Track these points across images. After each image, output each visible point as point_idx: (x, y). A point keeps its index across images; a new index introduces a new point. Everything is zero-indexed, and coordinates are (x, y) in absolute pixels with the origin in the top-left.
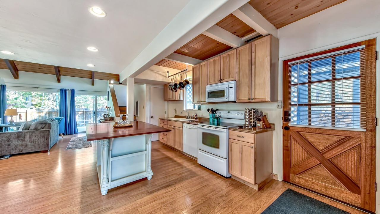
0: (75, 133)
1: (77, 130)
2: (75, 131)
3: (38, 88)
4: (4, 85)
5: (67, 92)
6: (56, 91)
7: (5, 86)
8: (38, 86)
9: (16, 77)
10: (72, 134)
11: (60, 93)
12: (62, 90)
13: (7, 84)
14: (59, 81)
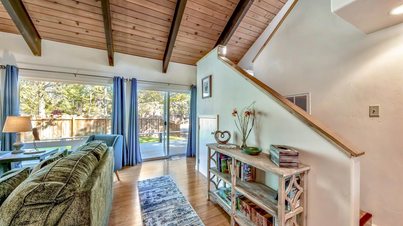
0: (137, 162)
1: (139, 158)
2: (137, 159)
3: (75, 74)
4: (12, 67)
5: (125, 84)
6: (107, 81)
7: (14, 69)
8: (75, 72)
9: (37, 51)
10: (132, 165)
11: (112, 85)
12: (117, 78)
13: (19, 65)
14: (111, 62)
